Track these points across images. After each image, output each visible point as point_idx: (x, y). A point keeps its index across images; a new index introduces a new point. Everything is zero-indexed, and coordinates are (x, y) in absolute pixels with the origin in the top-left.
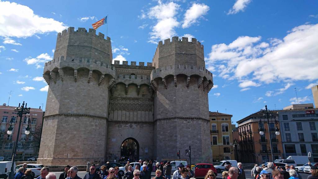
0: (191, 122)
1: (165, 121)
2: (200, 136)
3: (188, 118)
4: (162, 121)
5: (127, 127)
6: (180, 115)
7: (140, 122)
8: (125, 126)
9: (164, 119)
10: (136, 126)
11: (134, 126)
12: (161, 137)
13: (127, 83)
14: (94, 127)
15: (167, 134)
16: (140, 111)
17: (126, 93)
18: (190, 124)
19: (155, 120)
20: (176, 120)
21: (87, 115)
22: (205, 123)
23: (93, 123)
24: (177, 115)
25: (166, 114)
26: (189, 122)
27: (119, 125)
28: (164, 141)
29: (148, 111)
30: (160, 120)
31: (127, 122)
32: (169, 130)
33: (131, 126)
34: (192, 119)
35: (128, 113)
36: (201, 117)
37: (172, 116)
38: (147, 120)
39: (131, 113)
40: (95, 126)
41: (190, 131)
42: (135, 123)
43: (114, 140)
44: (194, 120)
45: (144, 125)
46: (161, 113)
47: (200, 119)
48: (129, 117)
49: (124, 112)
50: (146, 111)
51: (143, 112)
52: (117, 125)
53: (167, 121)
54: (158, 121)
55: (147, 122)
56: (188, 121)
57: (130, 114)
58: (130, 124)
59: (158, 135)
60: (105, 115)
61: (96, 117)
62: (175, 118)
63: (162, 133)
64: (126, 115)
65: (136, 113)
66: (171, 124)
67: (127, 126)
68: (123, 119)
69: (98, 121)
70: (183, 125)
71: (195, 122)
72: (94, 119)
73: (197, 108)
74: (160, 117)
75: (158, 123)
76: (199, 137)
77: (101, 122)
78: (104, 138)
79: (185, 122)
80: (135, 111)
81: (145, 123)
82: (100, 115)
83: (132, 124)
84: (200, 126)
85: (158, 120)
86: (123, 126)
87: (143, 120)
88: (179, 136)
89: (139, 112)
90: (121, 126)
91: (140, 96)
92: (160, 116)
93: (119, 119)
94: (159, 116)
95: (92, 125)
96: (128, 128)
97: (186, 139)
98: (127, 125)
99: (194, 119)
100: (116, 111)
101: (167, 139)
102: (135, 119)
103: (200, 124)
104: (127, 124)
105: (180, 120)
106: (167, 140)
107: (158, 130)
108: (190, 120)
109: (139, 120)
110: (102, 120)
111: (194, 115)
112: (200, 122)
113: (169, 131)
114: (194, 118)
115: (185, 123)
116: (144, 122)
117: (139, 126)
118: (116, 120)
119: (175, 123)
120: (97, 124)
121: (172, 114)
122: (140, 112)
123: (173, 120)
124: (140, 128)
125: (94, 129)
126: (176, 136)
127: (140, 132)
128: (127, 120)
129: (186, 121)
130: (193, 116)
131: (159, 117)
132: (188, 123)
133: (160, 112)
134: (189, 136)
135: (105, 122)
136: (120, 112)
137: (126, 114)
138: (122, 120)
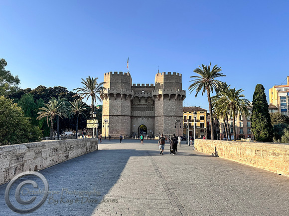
0: (171, 118)
4: (157, 117)
6: (165, 114)
7: (147, 117)
8: (139, 119)
11: (144, 118)
12: (156, 125)
13: (140, 97)
14: (125, 121)
15: (159, 123)
16: (147, 111)
17: (140, 102)
21: (121, 115)
23: (124, 119)
25: (159, 114)
28: (158, 126)
29: (151, 111)
31: (140, 117)
34: (171, 116)
35: (141, 112)
37: (161, 115)
39: (143, 112)
41: (170, 122)
42: (145, 117)
43: (134, 126)
47: (175, 116)
49: (139, 112)
51: (149, 112)
52: (136, 118)
53: (159, 117)
58: (142, 118)
60: (130, 114)
61: (125, 116)
63: (157, 123)
65: (145, 112)
66: (161, 119)
69: (126, 118)
70: (167, 119)
75: (155, 118)
77: (128, 118)
78: (130, 125)
81: (150, 117)
82: (127, 115)
85: (155, 116)
87: (149, 115)
91: (147, 103)
94: (156, 114)
96: (141, 120)
100: (135, 111)
102: (145, 115)
105: (165, 117)
107: (155, 121)
111: (173, 114)
118: (135, 116)
124: (147, 120)
127: (147, 122)
128: (141, 115)
129: (168, 117)
135: (130, 117)
136: (137, 112)
138: (138, 116)
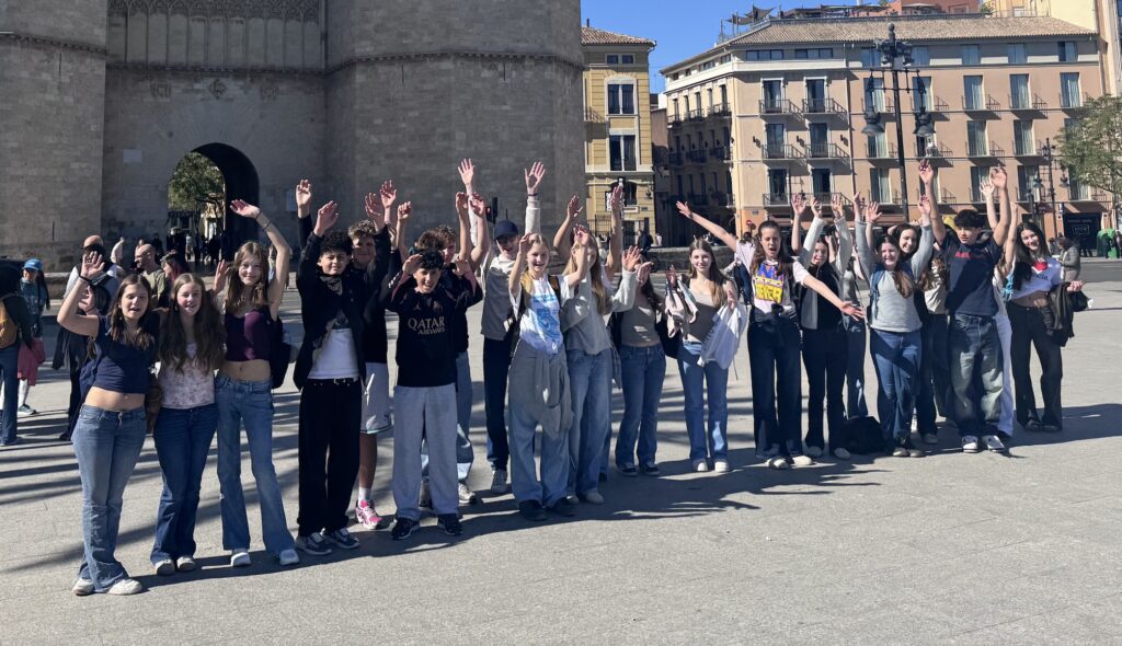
0: (514, 74)
1: (396, 69)
2: (548, 136)
3: (499, 58)
4: (382, 69)
5: (199, 96)
6: (468, 42)
7: (264, 71)
8: (186, 91)
9: (390, 59)
10: (242, 88)
11: (233, 87)
12: (374, 140)
14: (52, 97)
15: (404, 125)
16: (261, 17)
18: (508, 81)
19: (335, 60)
20: (446, 65)
21: (18, 37)
22: (566, 78)
23: (45, 76)
24: (453, 42)
25: (402, 35)
26: (503, 75)
27: (155, 82)
28: (388, 156)
29: (299, 20)
30: (368, 61)
31: (192, 72)
32: (412, 109)
33: (217, 91)
34: (518, 59)
35: (198, 29)
36: (553, 48)
37: (430, 43)
38: (296, 62)
39: (217, 27)
40: (56, 91)
41: (507, 111)
42: (238, 73)
44: (524, 67)
45: (283, 87)
46: (376, 31)
47: (550, 59)
48: (207, 44)
49: (179, 21)
50: (286, 20)
51: (276, 25)
52: (148, 84)
53: (406, 69)
54: (359, 68)
55: (296, 72)
56: (500, 68)
57: (208, 30)
58: (212, 80)
59: (359, 132)
60: (99, 35)
61: (59, 43)
62: (443, 56)
63: (378, 121)
64: (188, 38)
65: (241, 26)
66: (423, 82)
67: (198, 91)
68: (178, 55)
69: (67, 67)
70: (477, 85)
71: (529, 74)
72: (50, 56)
73: (539, 12)
74: (368, 49)
75: (360, 77)
76: (545, 137)
77: (83, 69)
78: (96, 149)
79: (486, 73)
80: (238, 18)
81: (287, 73)
82: (76, 37)
83: (223, 80)
84: (551, 93)
85: (360, 61)
86: (178, 87)
87: (276, 60)
88: (460, 136)
89: (256, 23)
90: (168, 89)
92: (369, 43)
93: (157, 56)
94: (363, 43)
95: (44, 87)
96: (202, 100)
97: (490, 146)
98: (197, 86)
99: (526, 63)
100: (140, 15)
101: (403, 149)
102: (236, 57)
103: (552, 82)
104: (196, 81)
105: (466, 63)
106: (404, 154)
107: (357, 107)
108: (511, 65)
109: (256, 60)
110: (88, 60)
111: (527, 41)
112: (550, 72)
113: (411, 114)
114: (523, 57)
115: (485, 79)
116: (281, 72)
117: (255, 91)
118: (142, 58)
119: (444, 79)
120: (66, 79)
121: (426, 39)
122: (261, 21)
123: (431, 65)
124: (263, 98)
125: (50, 104)
126: (448, 136)
127: (261, 117)
128: (197, 57)
129: (490, 68)
130: (522, 47)
131: (365, 48)
132: (501, 80)
133: (369, 27)
134: (505, 136)
135: (98, 68)
136: (157, 20)
137: (189, 31)
138: (172, 61)
